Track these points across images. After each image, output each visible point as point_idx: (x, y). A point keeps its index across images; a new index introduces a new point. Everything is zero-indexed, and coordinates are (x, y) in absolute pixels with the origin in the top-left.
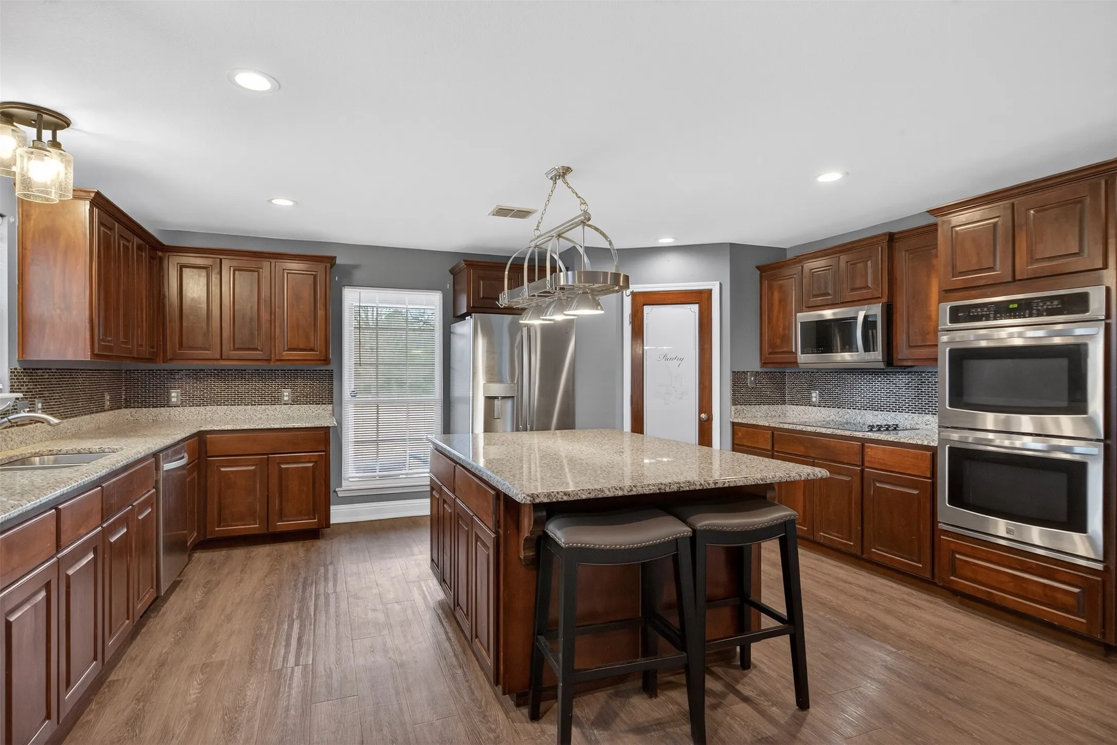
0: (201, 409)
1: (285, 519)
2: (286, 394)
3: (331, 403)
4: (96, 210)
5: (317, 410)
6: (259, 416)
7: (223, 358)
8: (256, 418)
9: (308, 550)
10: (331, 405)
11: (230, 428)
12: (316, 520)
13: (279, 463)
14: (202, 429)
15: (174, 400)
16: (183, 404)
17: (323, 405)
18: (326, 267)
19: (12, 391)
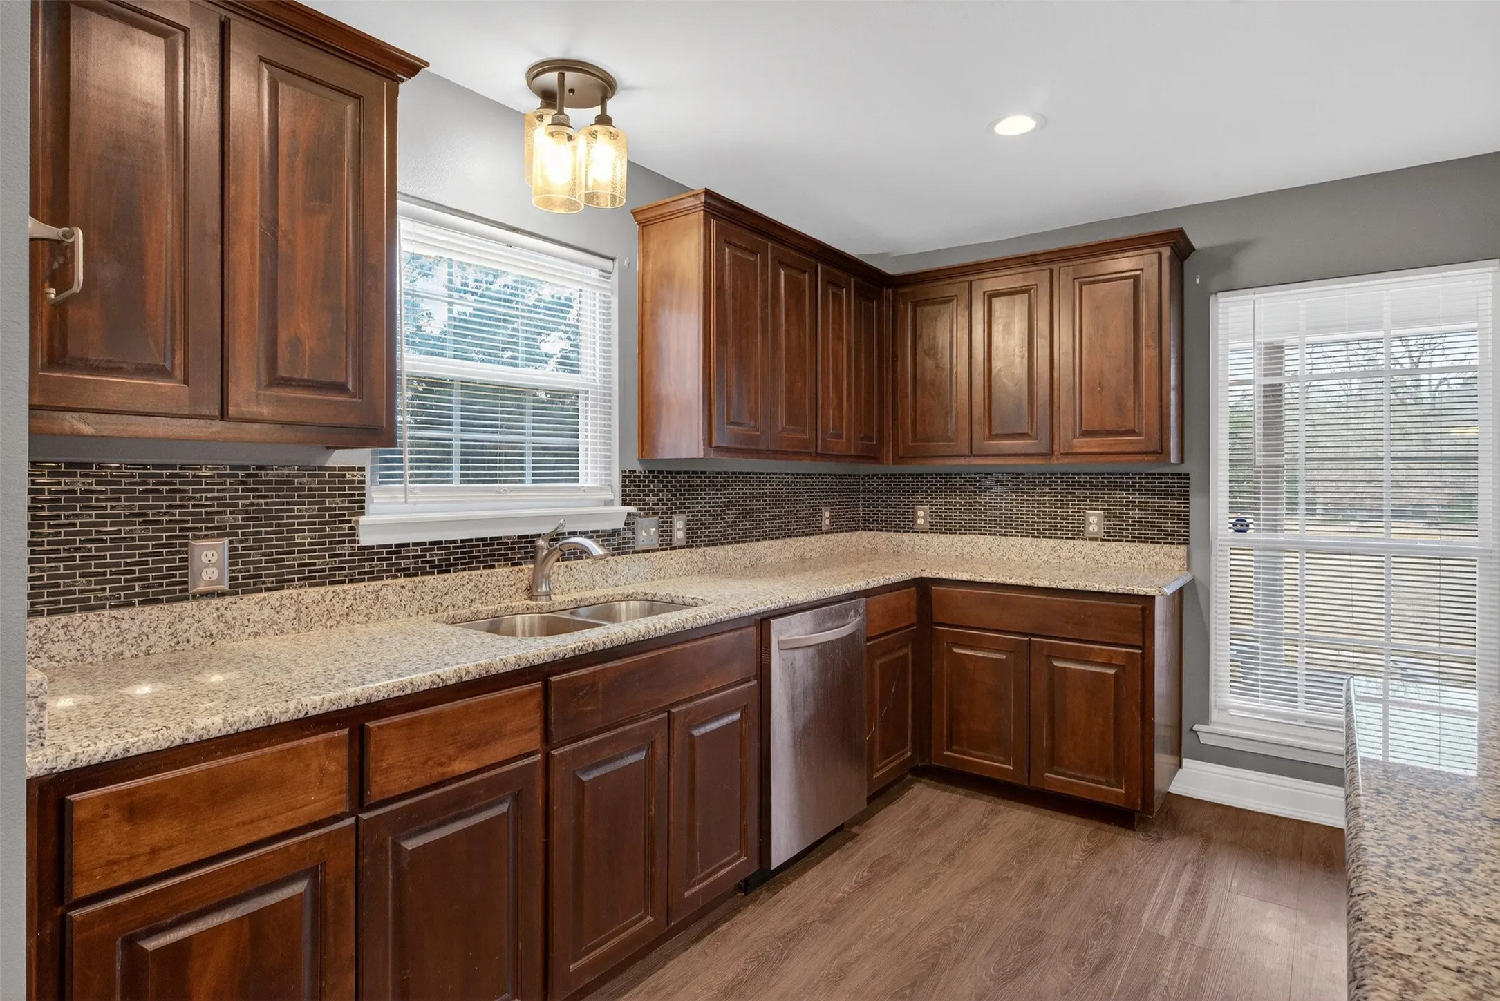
0: (956, 538)
1: (1060, 770)
2: (1094, 520)
3: (1186, 542)
4: (714, 223)
5: (1153, 556)
6: (1045, 558)
7: (974, 453)
8: (1039, 561)
9: (1092, 853)
10: (1184, 548)
11: (965, 579)
12: (1122, 791)
13: (1050, 657)
14: (924, 575)
15: (920, 521)
16: (932, 529)
17: (1167, 546)
18: (1160, 255)
19: (625, 503)
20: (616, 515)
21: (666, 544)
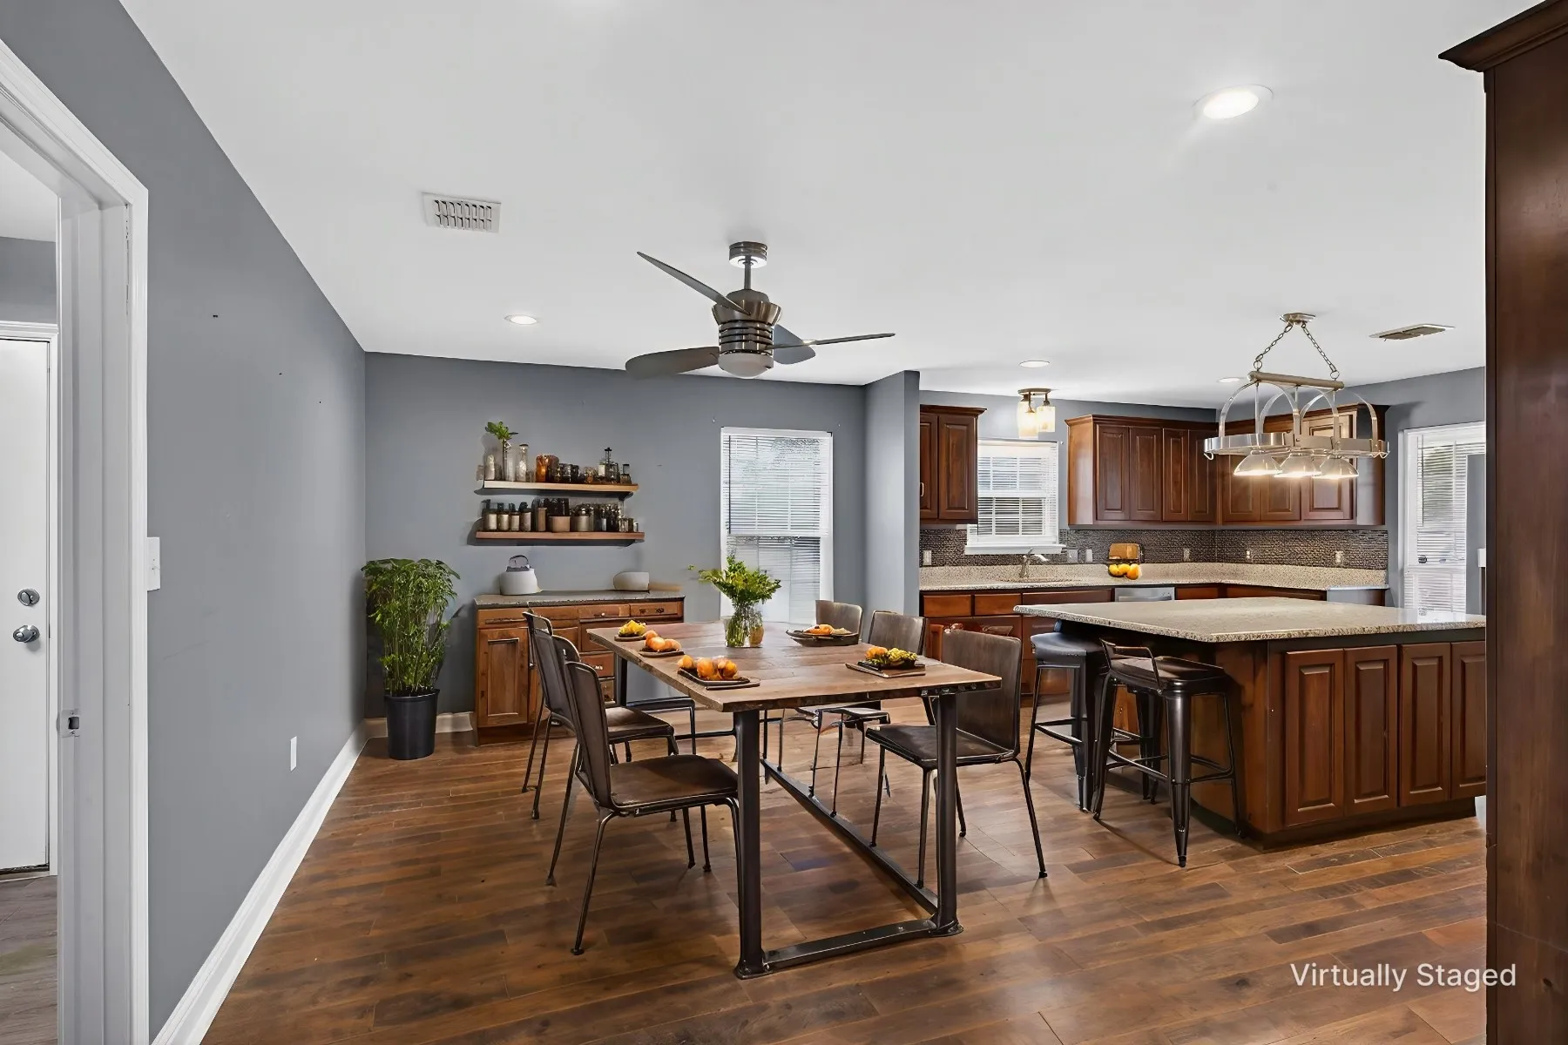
2: (1339, 557)
3: (1385, 568)
4: (1098, 426)
5: (1368, 576)
10: (1384, 572)
15: (1248, 558)
16: (1255, 562)
17: (1376, 570)
18: (1351, 416)
19: (1060, 543)
20: (1057, 548)
21: (1082, 560)
